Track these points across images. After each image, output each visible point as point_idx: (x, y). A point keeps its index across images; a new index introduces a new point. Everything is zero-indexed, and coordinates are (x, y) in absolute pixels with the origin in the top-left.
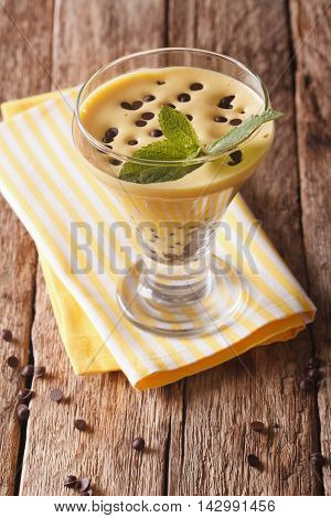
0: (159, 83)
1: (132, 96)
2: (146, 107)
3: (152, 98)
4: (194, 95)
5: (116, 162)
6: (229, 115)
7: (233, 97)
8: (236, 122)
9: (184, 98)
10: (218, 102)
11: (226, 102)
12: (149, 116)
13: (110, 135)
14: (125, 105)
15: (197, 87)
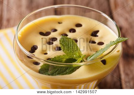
0: (59, 23)
1: (45, 29)
2: (53, 35)
3: (55, 30)
4: (78, 29)
5: (37, 63)
6: (97, 40)
7: (98, 31)
8: (101, 44)
9: (73, 31)
10: (91, 33)
11: (95, 34)
12: (54, 39)
13: (33, 49)
14: (42, 34)
15: (79, 25)
